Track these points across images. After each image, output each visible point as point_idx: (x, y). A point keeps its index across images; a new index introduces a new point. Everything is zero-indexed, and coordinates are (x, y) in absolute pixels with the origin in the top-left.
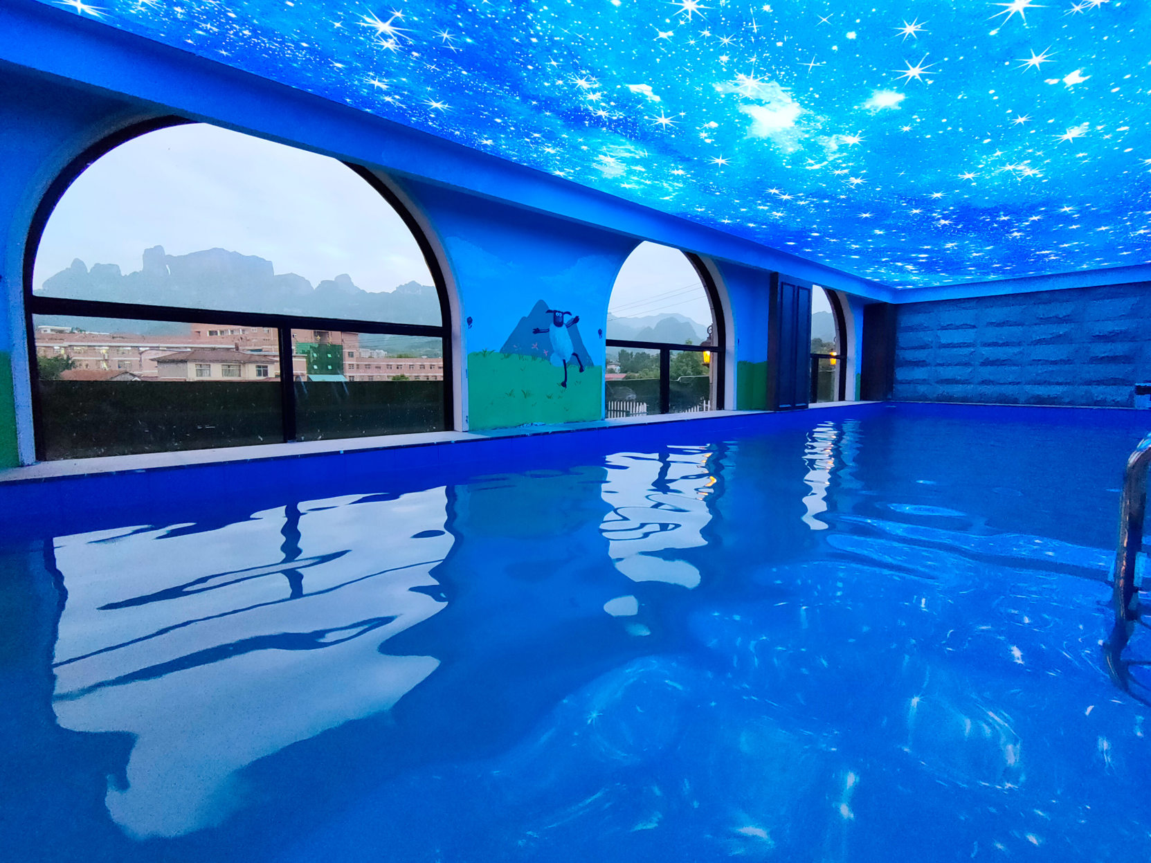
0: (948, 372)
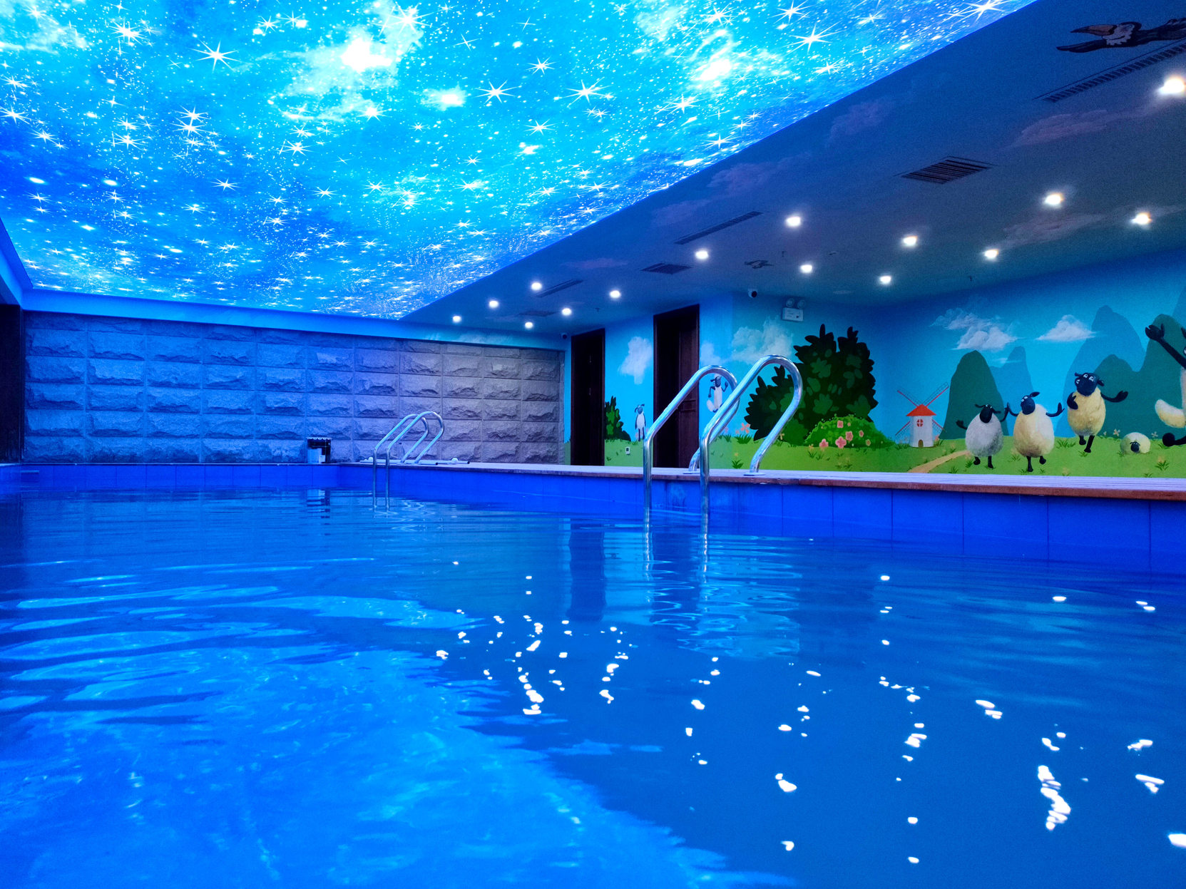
0: (106, 420)
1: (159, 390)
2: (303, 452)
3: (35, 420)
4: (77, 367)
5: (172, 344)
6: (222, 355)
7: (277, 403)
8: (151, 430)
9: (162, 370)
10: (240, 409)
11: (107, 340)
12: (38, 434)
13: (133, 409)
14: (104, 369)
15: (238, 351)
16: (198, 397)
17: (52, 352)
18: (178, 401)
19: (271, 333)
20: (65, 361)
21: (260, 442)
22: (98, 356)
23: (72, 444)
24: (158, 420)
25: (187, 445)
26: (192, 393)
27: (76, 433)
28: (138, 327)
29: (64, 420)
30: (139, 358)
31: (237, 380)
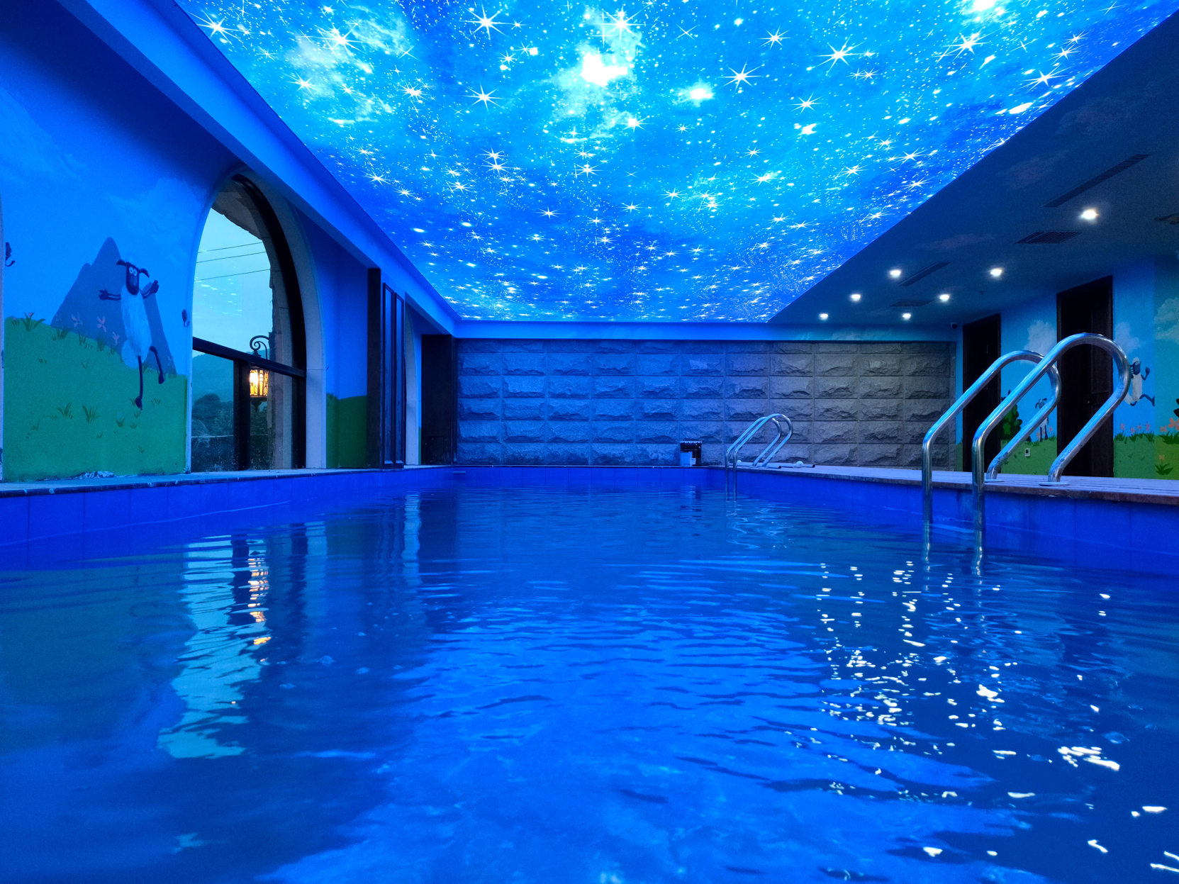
0: (517, 428)
1: (556, 401)
2: (677, 456)
3: (467, 430)
4: (495, 383)
5: (566, 360)
6: (607, 367)
7: (654, 409)
8: (551, 437)
9: (560, 384)
10: (621, 416)
11: (517, 359)
12: (466, 441)
13: (537, 418)
14: (516, 384)
15: (620, 362)
16: (587, 406)
17: (477, 372)
18: (571, 410)
19: (649, 344)
20: (486, 379)
21: (639, 446)
22: (510, 373)
23: (491, 449)
24: (556, 427)
25: (579, 449)
26: (581, 403)
27: (493, 440)
28: (539, 346)
29: (486, 429)
30: (542, 374)
31: (619, 389)
